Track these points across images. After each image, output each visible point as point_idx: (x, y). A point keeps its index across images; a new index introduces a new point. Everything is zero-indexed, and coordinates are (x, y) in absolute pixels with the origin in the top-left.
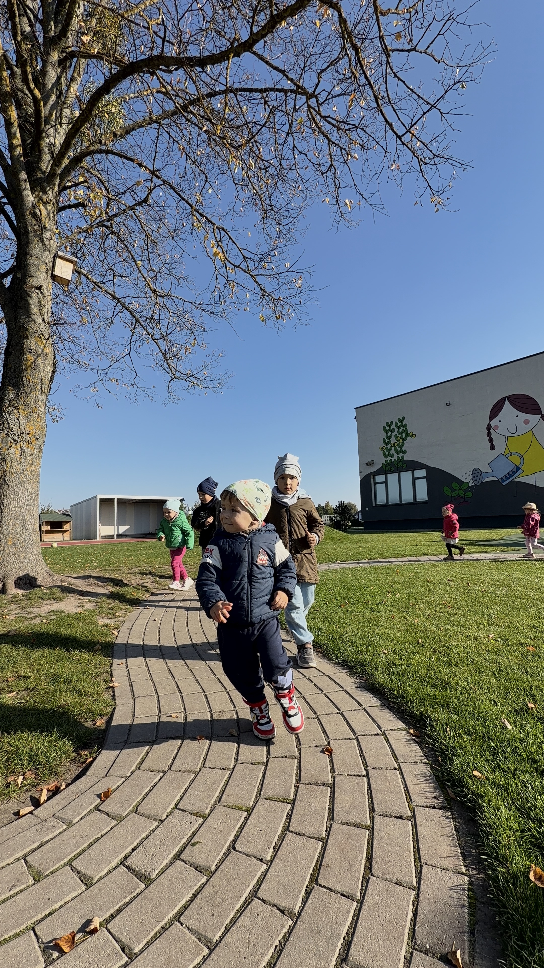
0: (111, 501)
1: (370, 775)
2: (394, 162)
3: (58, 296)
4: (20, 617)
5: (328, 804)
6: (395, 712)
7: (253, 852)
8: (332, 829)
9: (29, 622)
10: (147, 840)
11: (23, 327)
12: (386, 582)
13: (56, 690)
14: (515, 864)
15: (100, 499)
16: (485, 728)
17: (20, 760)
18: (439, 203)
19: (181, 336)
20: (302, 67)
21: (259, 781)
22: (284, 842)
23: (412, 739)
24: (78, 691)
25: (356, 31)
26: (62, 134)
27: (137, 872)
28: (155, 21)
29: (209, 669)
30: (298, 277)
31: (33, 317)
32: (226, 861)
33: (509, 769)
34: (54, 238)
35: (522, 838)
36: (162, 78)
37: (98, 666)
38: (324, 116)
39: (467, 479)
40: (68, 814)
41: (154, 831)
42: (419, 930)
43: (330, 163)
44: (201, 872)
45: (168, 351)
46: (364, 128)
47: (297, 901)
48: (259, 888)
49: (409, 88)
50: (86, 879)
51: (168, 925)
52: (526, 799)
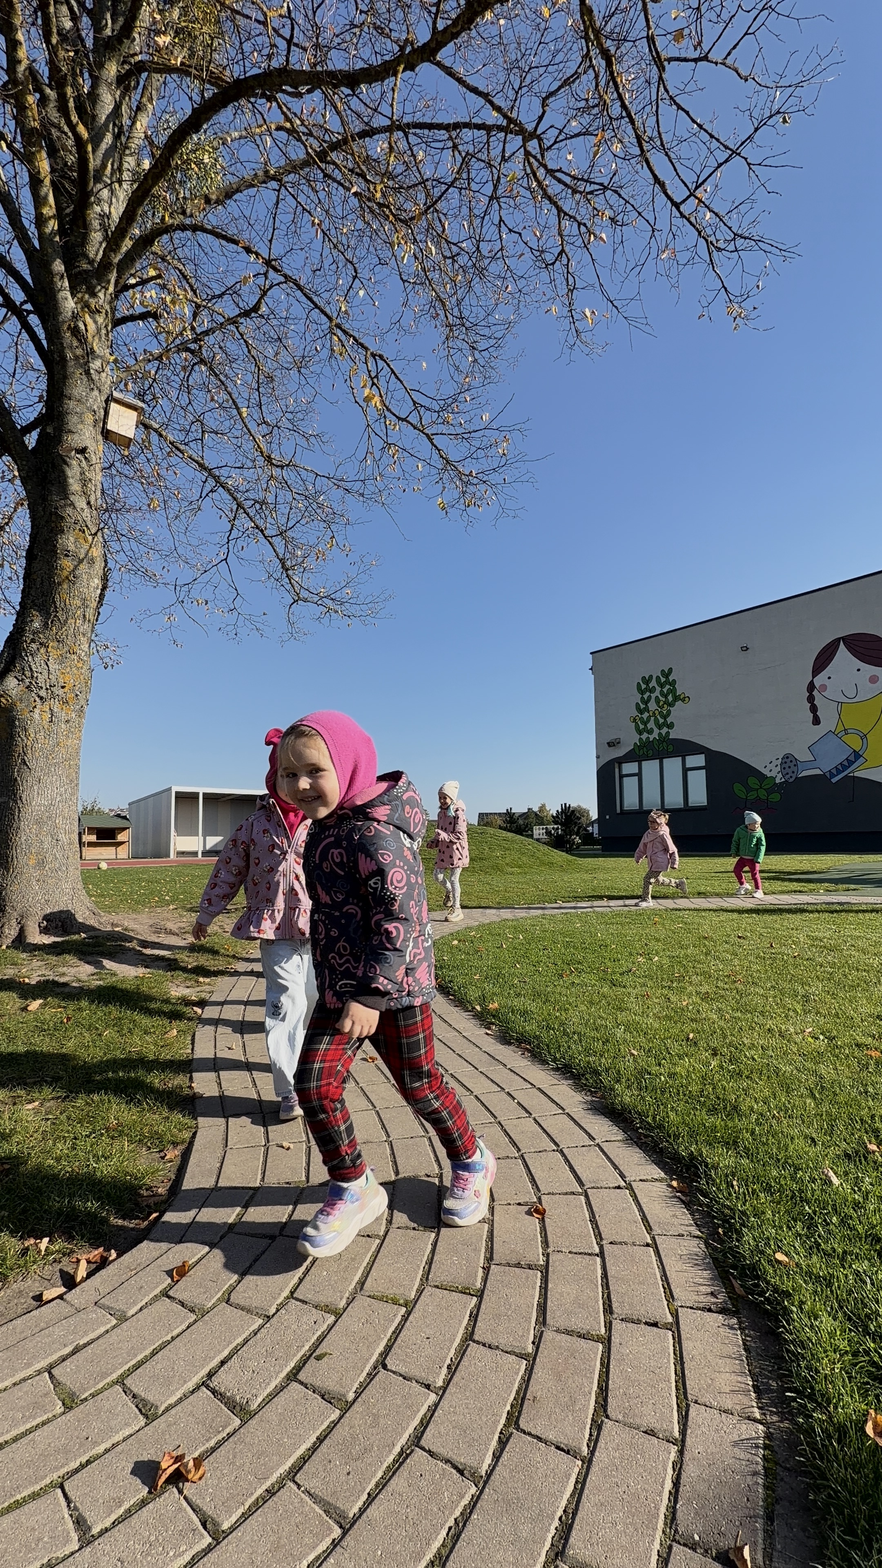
0: (194, 796)
1: (606, 1253)
2: (667, 247)
3: (112, 465)
4: (47, 982)
5: (537, 1299)
6: (648, 1151)
7: (415, 1372)
8: (543, 1339)
10: (244, 1348)
11: (56, 514)
12: (637, 938)
13: (102, 1101)
14: (842, 1409)
15: (176, 793)
16: (797, 1183)
18: (740, 315)
19: (310, 531)
20: (516, 88)
21: (425, 1258)
22: (465, 1359)
23: (676, 1197)
24: (138, 1104)
25: (608, 28)
26: (122, 198)
27: (229, 1398)
28: (277, 10)
30: (502, 439)
31: (72, 498)
32: (370, 1385)
33: (834, 1252)
34: (108, 369)
35: (855, 1365)
36: (286, 106)
38: (551, 170)
39: (773, 771)
40: (118, 1302)
41: (255, 1333)
42: (682, 1511)
43: (560, 248)
44: (330, 1402)
45: (288, 556)
46: (618, 189)
47: (485, 1455)
48: (423, 1432)
49: (696, 123)
50: (147, 1408)
51: (276, 1488)
52: (862, 1302)
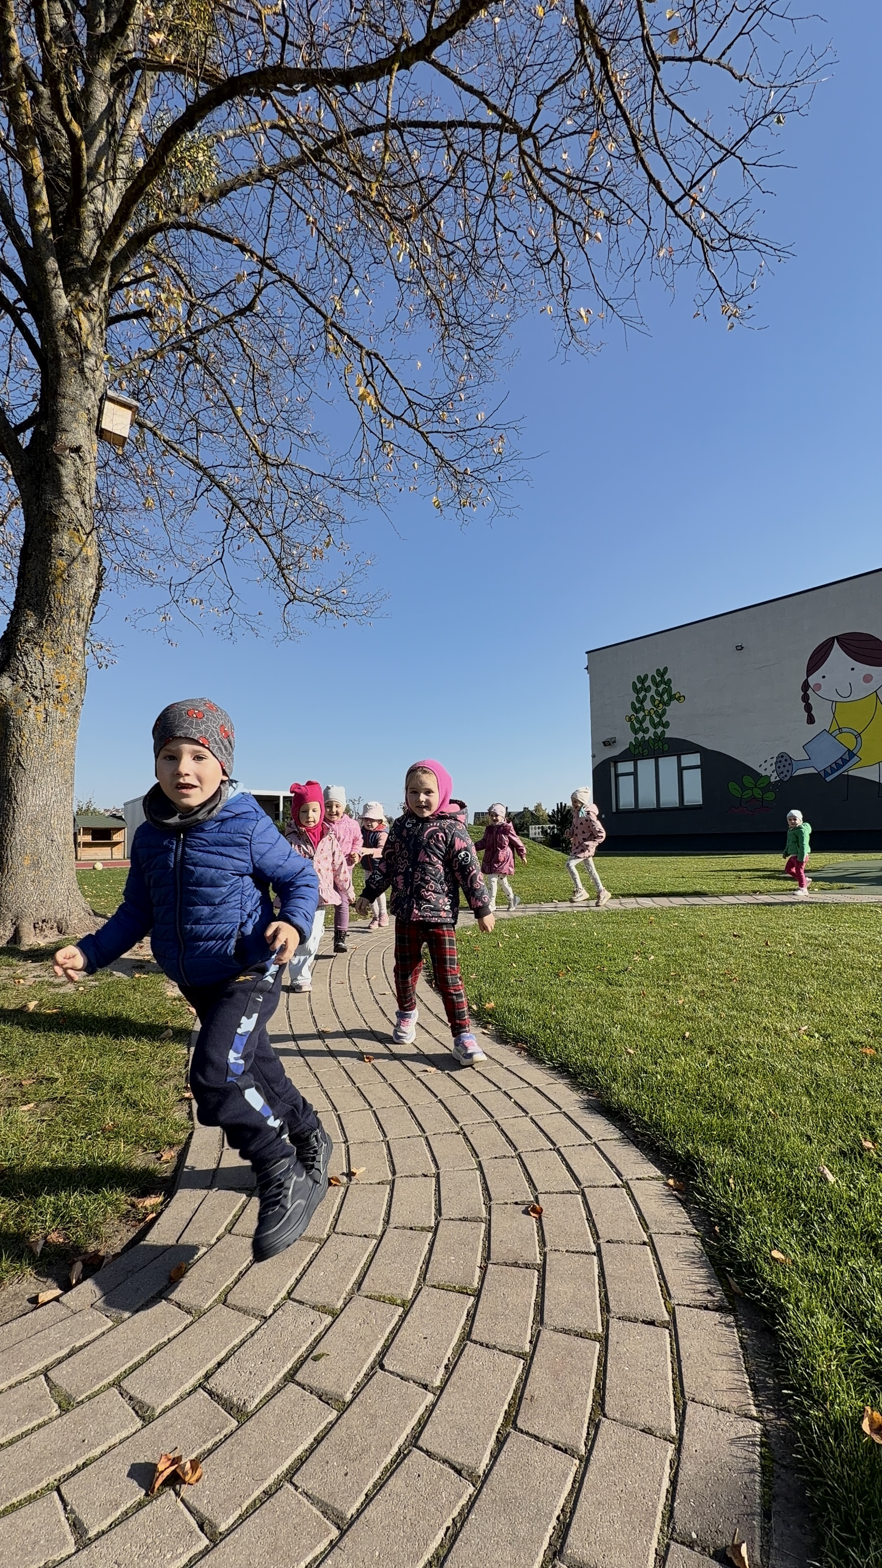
1: (603, 1252)
2: (662, 246)
3: (106, 464)
4: (42, 983)
5: (534, 1298)
6: (645, 1150)
7: (413, 1372)
8: (540, 1338)
9: (57, 990)
10: (241, 1349)
11: (51, 514)
12: (633, 937)
13: (98, 1102)
14: (839, 1406)
16: (793, 1181)
17: (41, 1214)
18: (735, 315)
19: (305, 530)
20: (511, 86)
21: (423, 1258)
22: (462, 1359)
23: (672, 1195)
24: (134, 1104)
25: (603, 25)
26: (115, 195)
27: (226, 1400)
28: (271, 8)
29: (344, 1073)
30: (497, 437)
31: (66, 497)
32: (368, 1386)
33: (830, 1249)
34: (102, 368)
35: (852, 1362)
36: (281, 104)
37: (165, 1064)
38: (547, 169)
39: (768, 770)
40: (114, 1304)
41: (252, 1334)
42: (680, 1509)
43: (555, 247)
44: (327, 1403)
45: (284, 555)
46: (612, 188)
47: (482, 1455)
48: (421, 1433)
49: (691, 123)
50: (144, 1410)
51: (273, 1489)
52: (858, 1299)
